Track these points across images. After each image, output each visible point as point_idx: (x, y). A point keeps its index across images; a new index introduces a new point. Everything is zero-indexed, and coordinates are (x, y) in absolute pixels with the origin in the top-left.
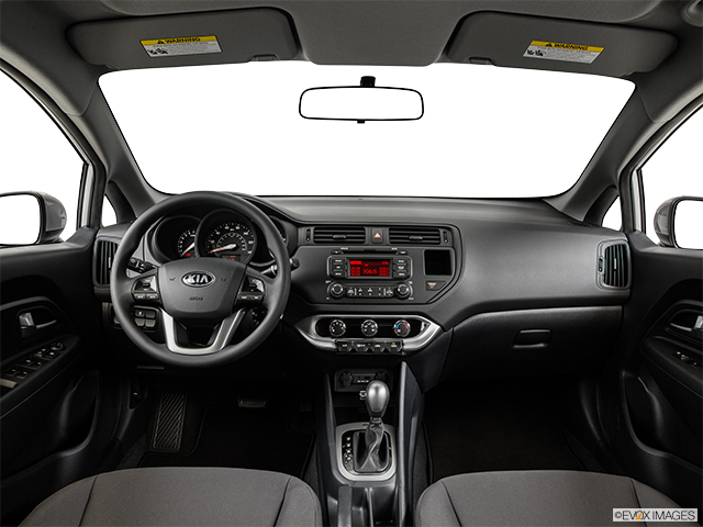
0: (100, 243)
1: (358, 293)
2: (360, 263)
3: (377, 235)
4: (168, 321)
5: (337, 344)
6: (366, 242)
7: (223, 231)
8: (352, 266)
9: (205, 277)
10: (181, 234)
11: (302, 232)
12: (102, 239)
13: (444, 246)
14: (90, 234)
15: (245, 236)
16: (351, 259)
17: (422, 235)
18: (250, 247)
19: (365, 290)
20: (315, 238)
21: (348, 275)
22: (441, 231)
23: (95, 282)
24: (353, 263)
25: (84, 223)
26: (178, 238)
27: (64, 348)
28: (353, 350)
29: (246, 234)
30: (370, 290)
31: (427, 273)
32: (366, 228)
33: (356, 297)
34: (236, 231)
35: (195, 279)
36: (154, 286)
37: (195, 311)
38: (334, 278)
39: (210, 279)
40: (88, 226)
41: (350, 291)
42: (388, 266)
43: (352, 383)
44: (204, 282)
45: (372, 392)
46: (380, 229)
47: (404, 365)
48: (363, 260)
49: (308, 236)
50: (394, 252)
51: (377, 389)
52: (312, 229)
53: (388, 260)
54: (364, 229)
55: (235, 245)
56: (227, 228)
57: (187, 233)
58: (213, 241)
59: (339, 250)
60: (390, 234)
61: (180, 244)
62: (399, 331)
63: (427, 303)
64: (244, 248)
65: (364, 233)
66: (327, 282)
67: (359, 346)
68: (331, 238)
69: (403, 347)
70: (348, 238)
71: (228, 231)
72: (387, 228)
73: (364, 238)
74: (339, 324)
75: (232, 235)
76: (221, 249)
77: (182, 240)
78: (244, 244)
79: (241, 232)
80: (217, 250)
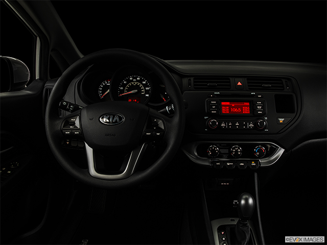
0: (47, 90)
1: (229, 126)
2: (228, 103)
3: (239, 84)
5: (213, 163)
6: (232, 89)
7: (129, 81)
9: (116, 118)
10: (100, 83)
11: (185, 81)
12: (48, 88)
13: (287, 91)
15: (143, 84)
17: (270, 83)
18: (147, 92)
19: (234, 125)
20: (194, 85)
22: (284, 81)
26: (98, 86)
28: (225, 167)
29: (144, 83)
30: (237, 124)
31: (277, 112)
32: (231, 79)
34: (137, 81)
35: (109, 119)
36: (77, 124)
37: (109, 144)
38: (210, 115)
39: (120, 119)
41: (223, 125)
43: (218, 185)
44: (116, 122)
46: (241, 79)
47: (256, 175)
48: (230, 101)
49: (190, 84)
50: (253, 96)
52: (192, 79)
54: (229, 79)
55: (136, 91)
56: (131, 79)
57: (105, 83)
58: (122, 88)
59: (213, 94)
60: (248, 83)
61: (100, 90)
62: (258, 153)
63: (277, 133)
64: (143, 92)
65: (230, 82)
66: (206, 118)
67: (228, 164)
68: (206, 85)
69: (260, 165)
70: (218, 85)
71: (132, 81)
72: (246, 79)
73: (230, 85)
74: (214, 149)
75: (134, 83)
76: (127, 93)
77: (101, 87)
78: (143, 89)
79: (140, 81)
80: (125, 94)
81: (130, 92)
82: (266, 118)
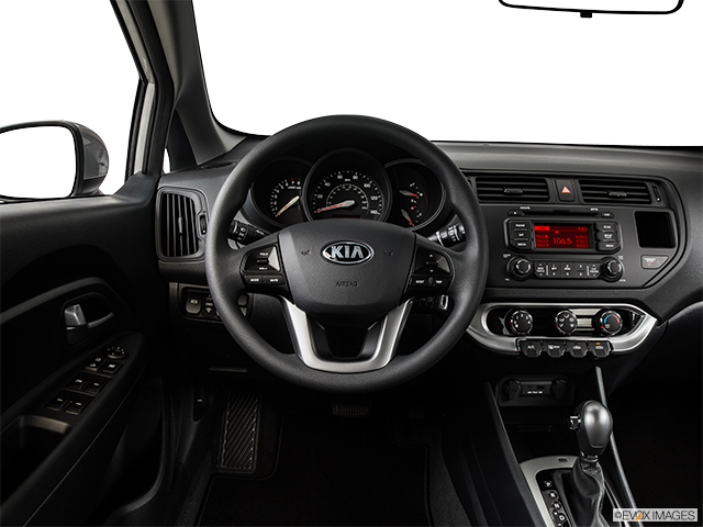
0: (164, 196)
1: (551, 272)
2: (547, 228)
3: (566, 190)
4: (298, 319)
5: (519, 344)
6: (552, 199)
7: (335, 182)
8: (537, 233)
9: (357, 250)
10: (275, 185)
12: (167, 191)
13: (657, 205)
14: (149, 183)
15: (365, 189)
16: (536, 224)
17: (625, 190)
18: (373, 205)
19: (560, 269)
20: (479, 192)
21: (535, 246)
22: (649, 185)
23: (160, 254)
24: (537, 228)
25: (138, 168)
26: (271, 191)
27: (127, 356)
28: (544, 354)
29: (368, 186)
30: (567, 268)
31: (642, 245)
32: (548, 180)
33: (547, 278)
34: (353, 182)
35: (343, 252)
36: (274, 262)
37: (344, 302)
38: (515, 250)
39: (365, 253)
40: (145, 172)
41: (540, 270)
42: (588, 234)
43: (521, 395)
44: (357, 258)
45: (589, 419)
46: (568, 182)
47: (599, 370)
48: (550, 224)
50: (594, 214)
51: (596, 414)
52: (473, 180)
53: (588, 225)
54: (545, 182)
55: (353, 202)
56: (340, 177)
57: (284, 185)
58: (321, 196)
59: (518, 209)
60: (582, 188)
61: (274, 200)
62: (608, 326)
63: (643, 287)
64: (365, 205)
65: (546, 187)
66: (506, 256)
67: (551, 347)
68: (502, 192)
69: (612, 348)
70: (525, 193)
71: (342, 181)
72: (577, 181)
73: (547, 193)
74: (524, 317)
75: (347, 187)
76: (333, 207)
77: (276, 193)
78: (364, 200)
79: (360, 183)
80: (328, 208)
81: (338, 206)
82: (621, 257)
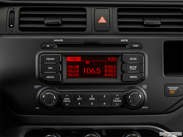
1: (76, 102)
6: (89, 29)
8: (68, 63)
11: (3, 14)
16: (66, 55)
17: (160, 18)
21: (64, 78)
24: (69, 59)
32: (88, 9)
33: (73, 107)
38: (44, 82)
41: (66, 100)
42: (115, 63)
49: (12, 21)
50: (124, 45)
52: (17, 9)
53: (117, 56)
65: (85, 16)
70: (63, 23)
72: (115, 10)
73: (85, 23)
82: (144, 86)
